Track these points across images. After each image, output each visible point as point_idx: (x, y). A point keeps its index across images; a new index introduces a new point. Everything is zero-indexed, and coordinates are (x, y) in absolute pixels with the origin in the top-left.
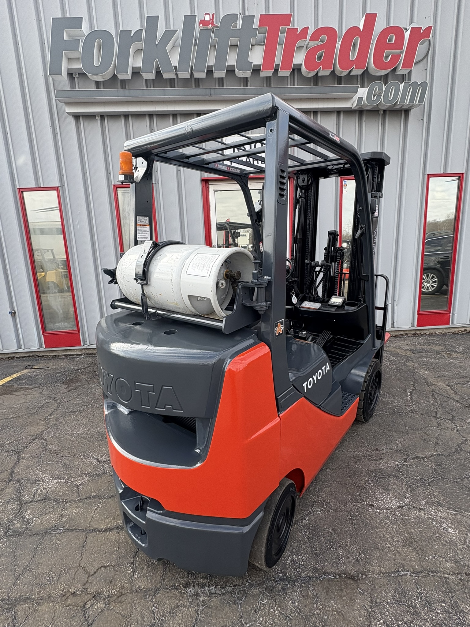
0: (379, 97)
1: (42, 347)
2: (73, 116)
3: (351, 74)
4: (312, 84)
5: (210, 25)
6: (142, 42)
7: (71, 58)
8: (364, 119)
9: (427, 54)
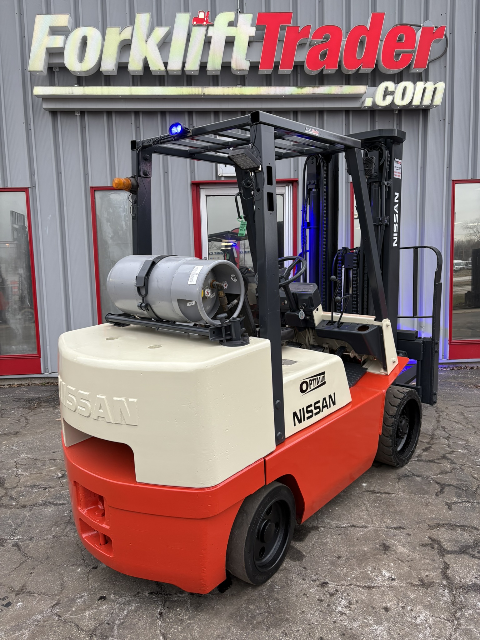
2: (50, 112)
5: (205, 23)
8: (377, 119)
9: (445, 52)
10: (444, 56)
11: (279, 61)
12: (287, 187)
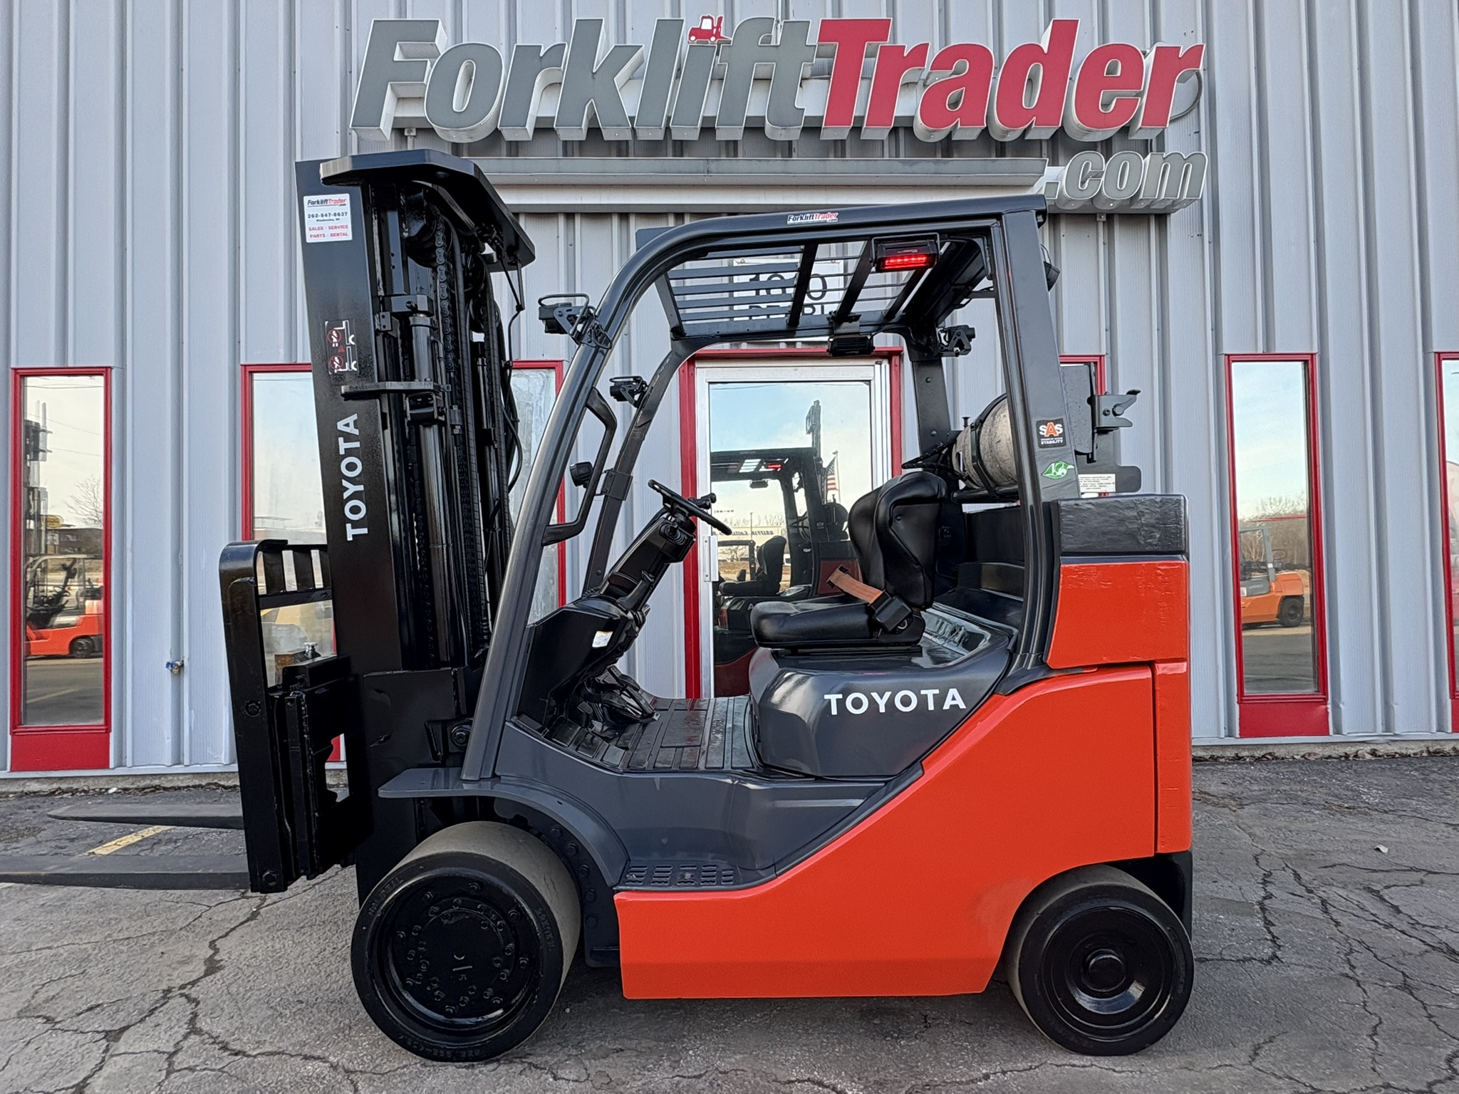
4: (940, 154)
5: (713, 39)
6: (562, 69)
8: (1063, 231)
9: (1196, 102)
10: (1195, 111)
11: (862, 115)
12: (877, 367)
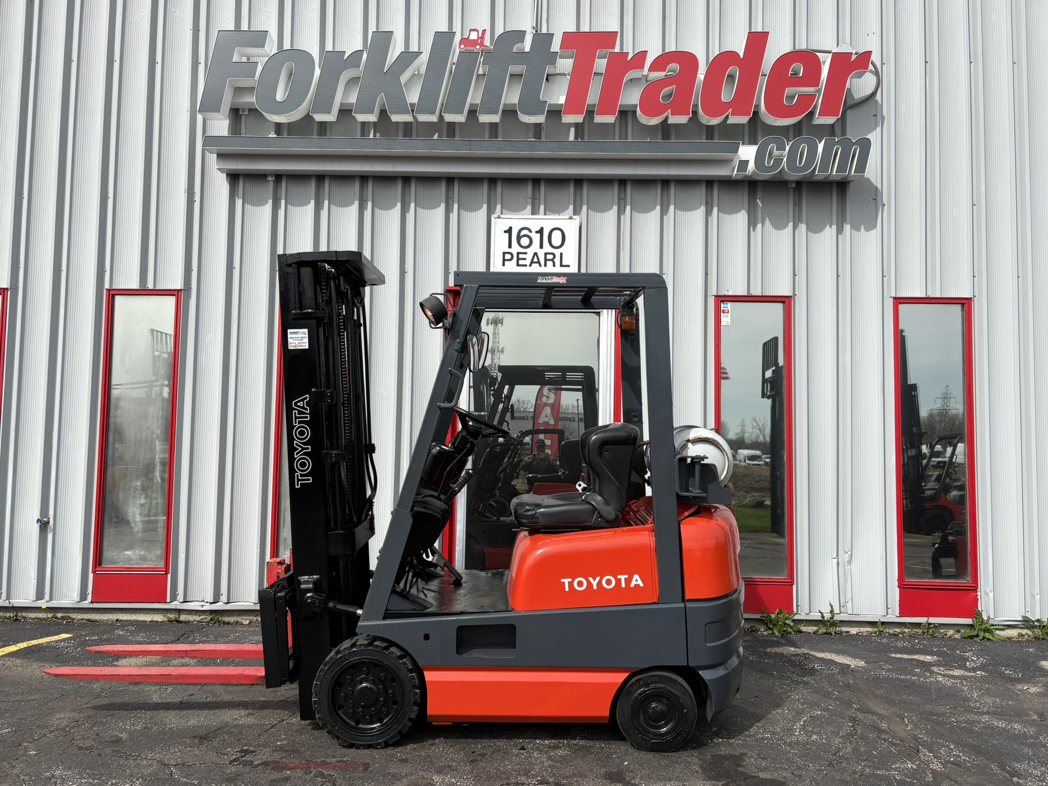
0: (779, 160)
1: (85, 599)
2: (227, 175)
3: (728, 123)
4: (660, 136)
5: (478, 47)
6: (361, 69)
7: (239, 88)
8: (759, 195)
9: (875, 92)
10: (873, 99)
11: (594, 103)
